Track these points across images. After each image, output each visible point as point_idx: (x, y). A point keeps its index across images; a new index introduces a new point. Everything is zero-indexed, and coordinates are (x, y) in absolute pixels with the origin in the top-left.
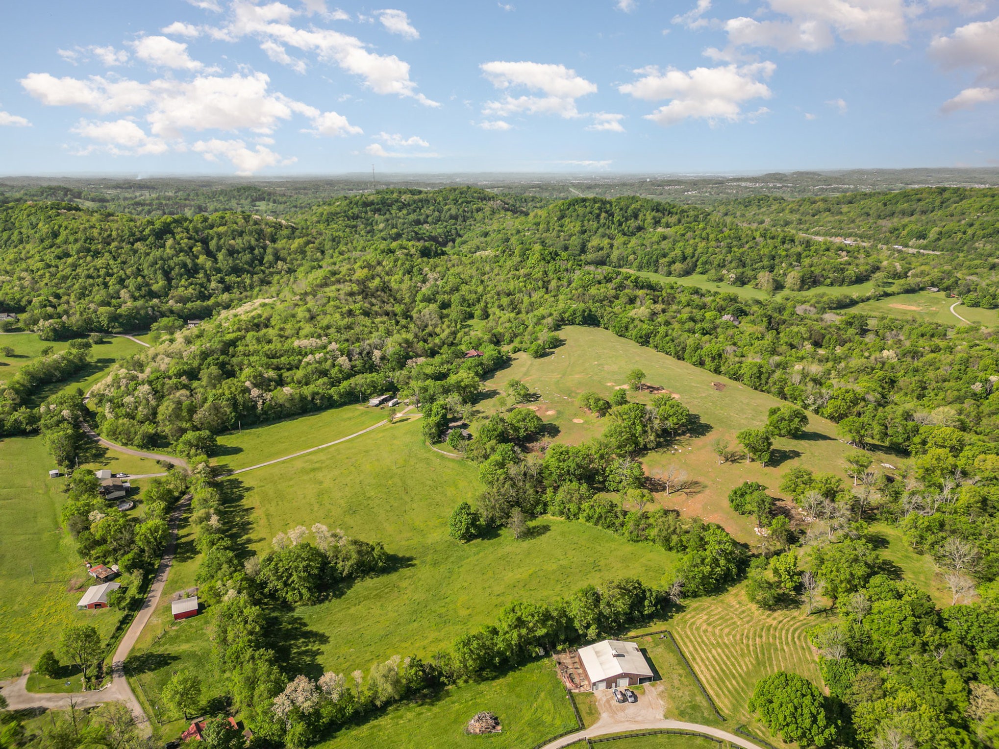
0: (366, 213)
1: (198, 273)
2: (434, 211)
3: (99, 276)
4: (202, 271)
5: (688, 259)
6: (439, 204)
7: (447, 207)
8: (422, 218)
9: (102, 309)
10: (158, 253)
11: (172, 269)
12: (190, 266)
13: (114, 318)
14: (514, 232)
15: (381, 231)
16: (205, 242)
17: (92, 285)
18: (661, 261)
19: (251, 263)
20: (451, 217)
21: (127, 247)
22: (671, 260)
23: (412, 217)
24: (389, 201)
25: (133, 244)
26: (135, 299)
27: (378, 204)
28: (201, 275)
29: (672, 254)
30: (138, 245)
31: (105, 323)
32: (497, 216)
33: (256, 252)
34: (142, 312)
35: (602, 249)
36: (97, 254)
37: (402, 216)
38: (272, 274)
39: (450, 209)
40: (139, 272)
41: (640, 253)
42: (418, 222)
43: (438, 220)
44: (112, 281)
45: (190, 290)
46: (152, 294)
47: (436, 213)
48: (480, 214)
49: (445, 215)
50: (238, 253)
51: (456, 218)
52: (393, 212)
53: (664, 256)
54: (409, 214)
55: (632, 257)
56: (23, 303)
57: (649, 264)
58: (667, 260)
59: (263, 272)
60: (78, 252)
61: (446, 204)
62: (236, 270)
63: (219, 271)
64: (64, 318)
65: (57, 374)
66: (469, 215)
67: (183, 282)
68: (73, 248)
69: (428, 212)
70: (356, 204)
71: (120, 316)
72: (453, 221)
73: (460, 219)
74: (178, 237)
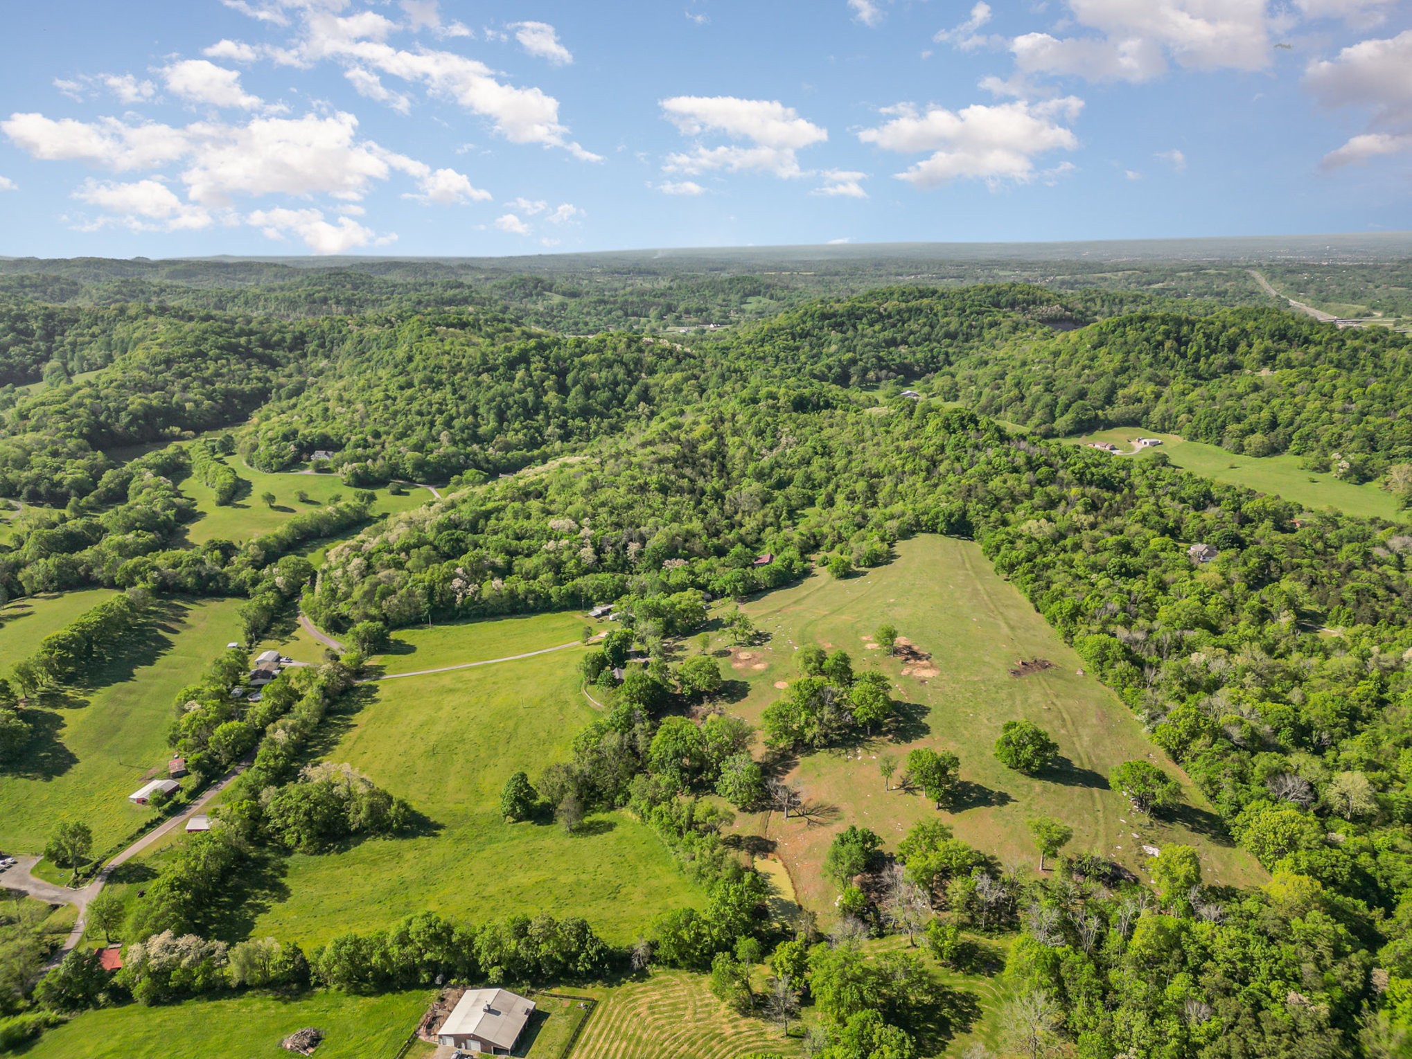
0: (821, 329)
1: (538, 414)
2: (925, 325)
3: (429, 413)
4: (542, 412)
5: (1280, 429)
6: (936, 315)
7: (946, 320)
8: (899, 337)
9: (410, 454)
10: (503, 386)
11: (509, 407)
12: (530, 405)
13: (420, 466)
15: (829, 356)
16: (562, 374)
17: (418, 424)
18: (1230, 427)
19: (607, 405)
20: (948, 335)
21: (471, 378)
22: (1247, 427)
23: (888, 334)
24: (860, 312)
25: (479, 374)
26: (455, 443)
27: (842, 316)
28: (540, 417)
29: (1254, 418)
30: (485, 376)
31: (410, 470)
32: (1019, 334)
33: (619, 389)
34: (453, 460)
36: (439, 385)
37: (869, 333)
38: (628, 418)
39: (948, 324)
40: (474, 411)
41: (1200, 409)
42: (892, 343)
43: (927, 338)
44: (439, 419)
45: (520, 436)
46: (476, 438)
47: (927, 329)
48: (993, 331)
49: (939, 331)
50: (597, 389)
51: (952, 336)
52: (860, 327)
53: (1239, 419)
54: (884, 329)
55: (1184, 416)
56: (344, 441)
57: (1209, 430)
59: (619, 415)
60: (422, 382)
61: (946, 315)
62: (585, 413)
63: (564, 412)
64: (369, 462)
65: (325, 528)
66: (974, 332)
67: (517, 425)
68: (418, 377)
69: (915, 327)
70: (812, 316)
71: (428, 463)
72: (948, 341)
73: (961, 337)
74: (533, 367)
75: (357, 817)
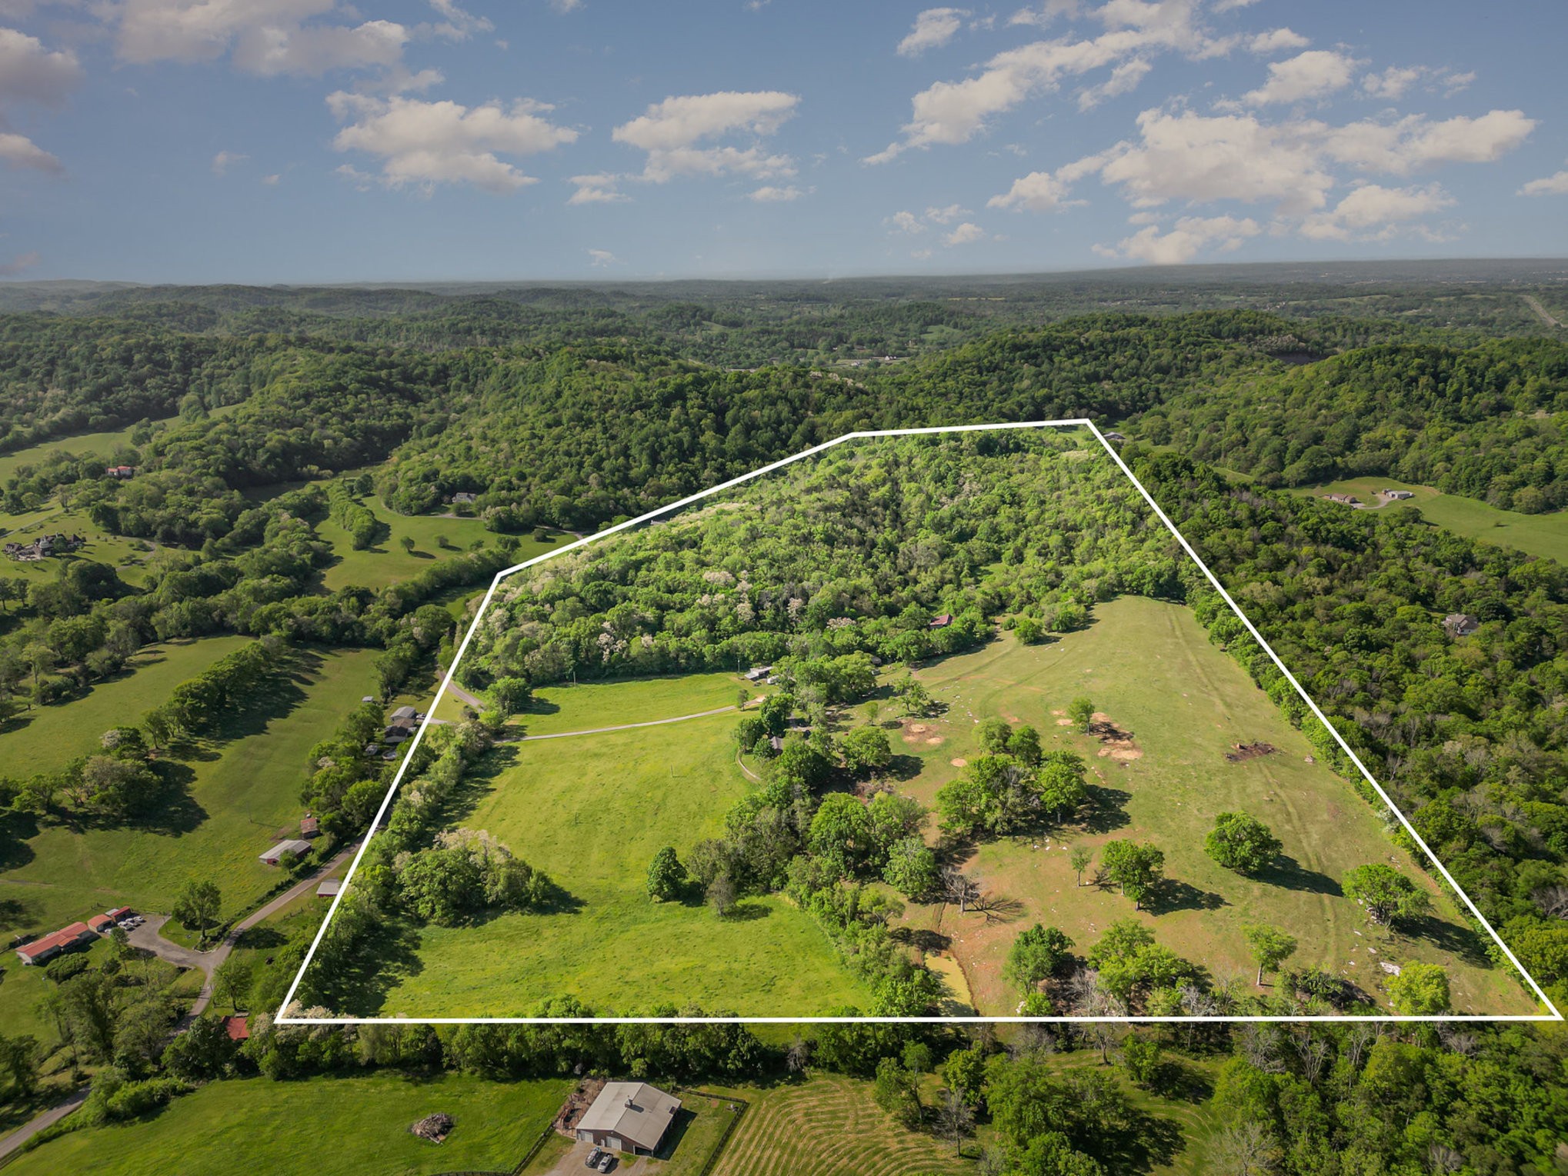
0: (1012, 361)
1: (694, 456)
2: (1132, 357)
3: (578, 454)
4: (699, 454)
5: (1556, 481)
6: (1145, 346)
7: (1157, 351)
8: (1102, 370)
9: (557, 498)
10: (658, 424)
11: (663, 449)
12: (686, 445)
13: (566, 511)
14: (1242, 402)
15: (1020, 392)
16: (721, 411)
17: (566, 465)
18: (1496, 479)
20: (1159, 369)
21: (623, 415)
22: (1517, 478)
23: (1088, 368)
24: (1057, 343)
25: (632, 411)
26: (604, 486)
27: (1036, 347)
28: (696, 459)
29: (1524, 468)
30: (638, 414)
31: (556, 515)
32: (1243, 368)
33: (783, 428)
34: (602, 505)
35: (1387, 446)
36: (588, 423)
37: (1068, 366)
39: (1160, 356)
40: (625, 452)
41: (1460, 460)
42: (1094, 377)
43: (1135, 373)
44: (588, 461)
45: (674, 479)
46: (627, 482)
47: (1135, 361)
48: (1213, 365)
49: (1149, 365)
50: (759, 428)
51: (1165, 370)
52: (1056, 359)
53: (1507, 470)
54: (1084, 362)
55: (1440, 466)
56: (487, 482)
57: (1470, 484)
58: (1509, 478)
59: (782, 458)
60: (571, 420)
61: (1157, 347)
63: (722, 453)
64: (514, 505)
65: (466, 576)
66: (1190, 365)
67: (671, 468)
68: (566, 415)
69: (1120, 360)
70: (1002, 347)
71: (576, 508)
72: (1159, 376)
73: (1174, 372)
74: (689, 404)
75: (495, 889)
